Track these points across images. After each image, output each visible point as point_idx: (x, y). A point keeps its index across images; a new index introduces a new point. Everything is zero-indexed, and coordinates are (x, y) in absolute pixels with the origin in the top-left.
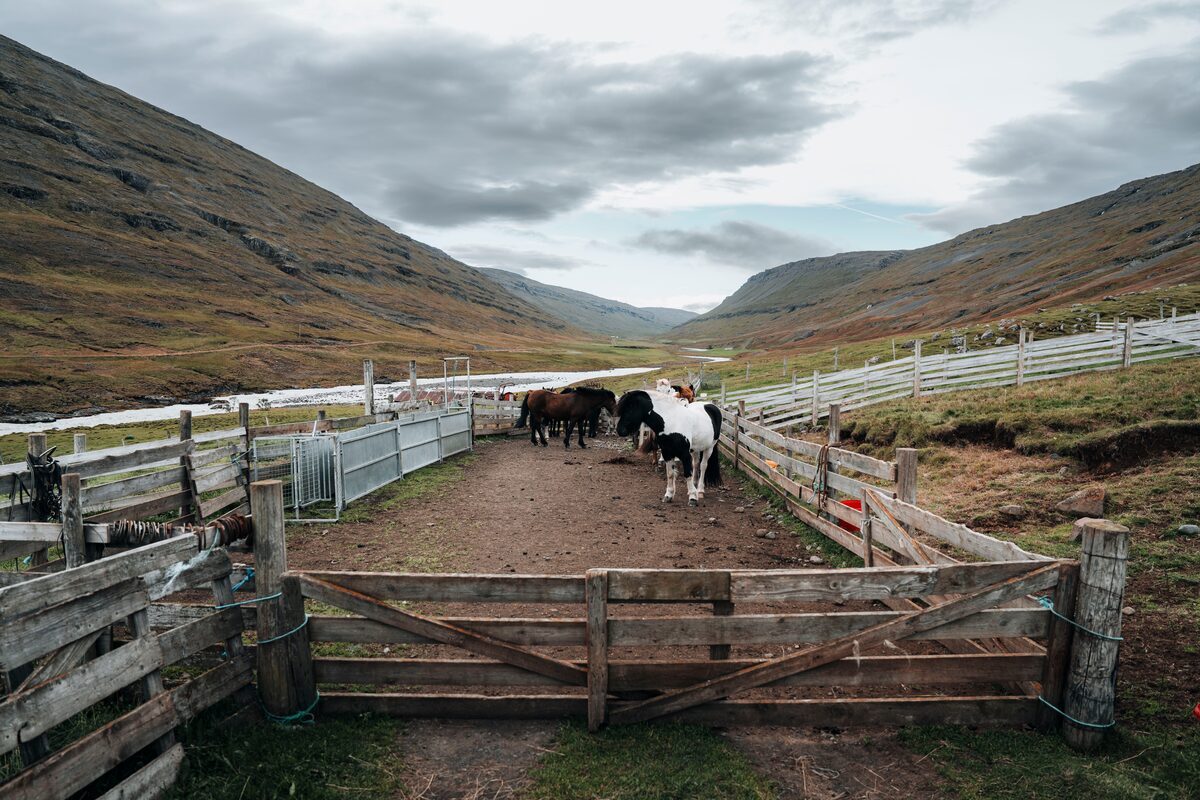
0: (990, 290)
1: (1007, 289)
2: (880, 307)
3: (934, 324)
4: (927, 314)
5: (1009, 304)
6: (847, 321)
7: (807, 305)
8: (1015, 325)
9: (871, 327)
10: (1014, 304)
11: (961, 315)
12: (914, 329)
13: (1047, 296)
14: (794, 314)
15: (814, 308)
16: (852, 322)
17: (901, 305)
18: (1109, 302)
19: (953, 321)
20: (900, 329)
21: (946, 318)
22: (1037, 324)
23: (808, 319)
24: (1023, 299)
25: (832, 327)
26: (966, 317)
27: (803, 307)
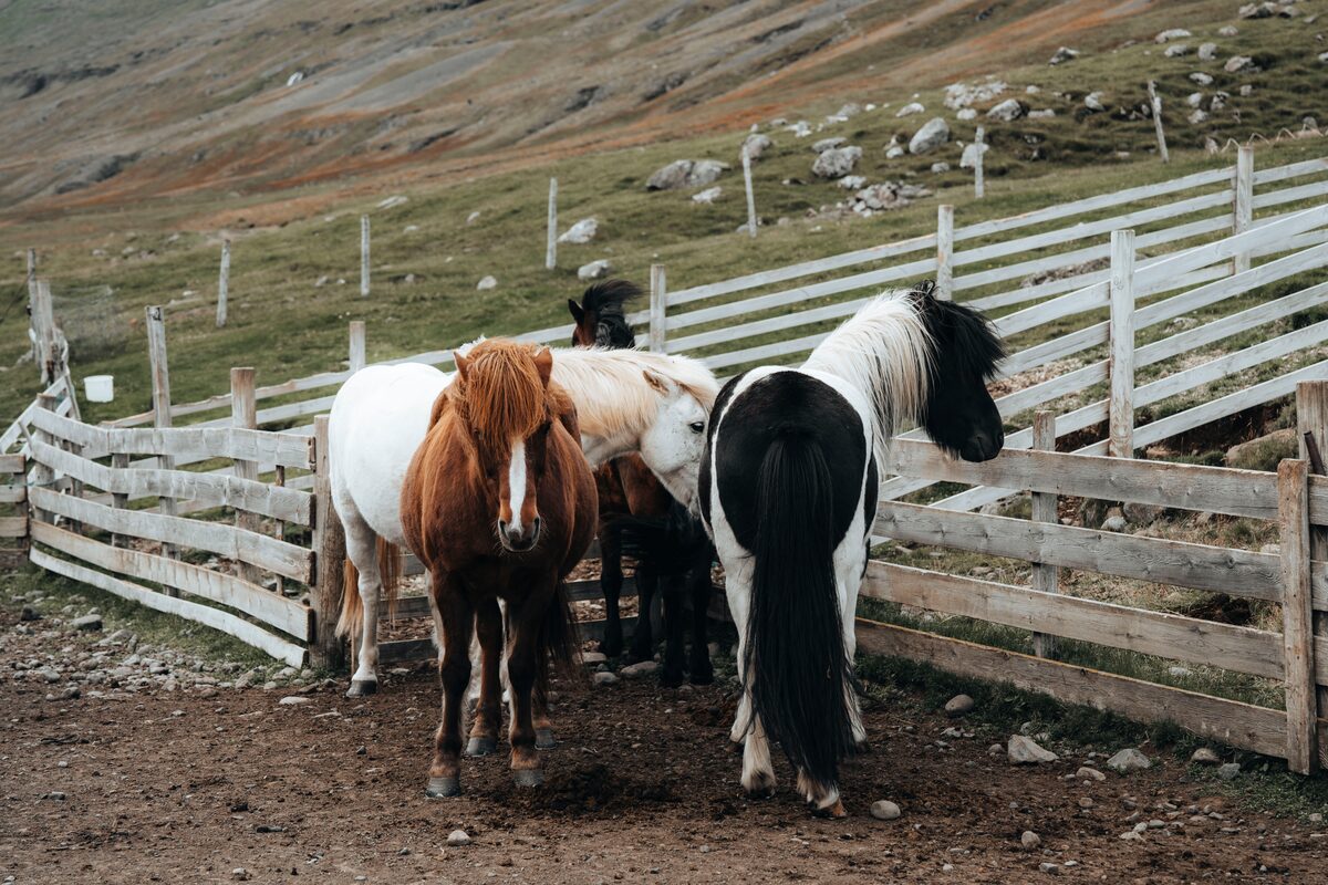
0: (657, 25)
1: (708, 24)
2: (329, 81)
3: (504, 131)
4: (482, 98)
5: (720, 69)
6: (227, 123)
7: (87, 72)
8: (1010, 103)
9: (311, 143)
10: (732, 66)
11: (583, 104)
12: (445, 147)
13: (821, 43)
14: (43, 105)
15: (111, 82)
16: (245, 129)
17: (394, 73)
18: (1273, 23)
19: (563, 124)
20: (403, 149)
21: (539, 114)
22: (1078, 96)
23: (94, 121)
24: (758, 52)
25: (182, 143)
26: (596, 110)
27: (73, 76)
